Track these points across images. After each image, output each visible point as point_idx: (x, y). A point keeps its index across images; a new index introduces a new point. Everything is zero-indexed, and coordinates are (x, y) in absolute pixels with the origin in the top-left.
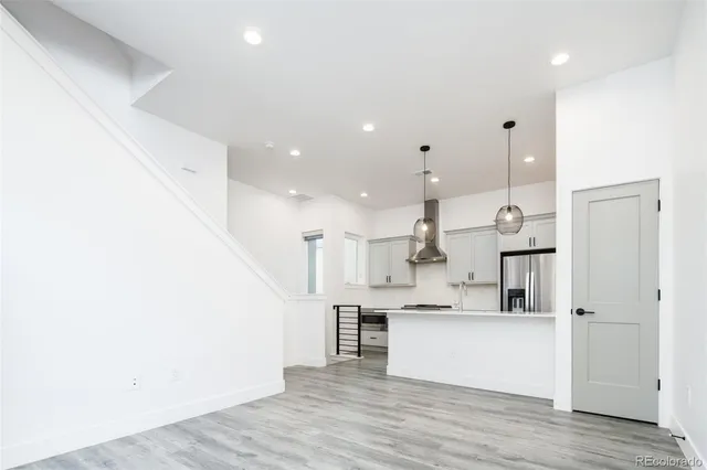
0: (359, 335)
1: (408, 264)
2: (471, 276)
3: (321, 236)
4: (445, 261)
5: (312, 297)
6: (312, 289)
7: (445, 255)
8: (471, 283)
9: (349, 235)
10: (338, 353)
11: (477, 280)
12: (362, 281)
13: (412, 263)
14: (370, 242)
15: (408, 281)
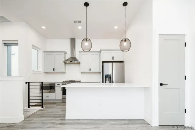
0: (42, 97)
1: (64, 63)
2: (90, 70)
3: (17, 44)
4: (79, 63)
5: (9, 78)
6: (9, 73)
7: (79, 61)
8: (90, 72)
9: (34, 47)
10: (29, 107)
11: (92, 71)
12: (41, 70)
13: (65, 63)
14: (45, 52)
15: (63, 71)
